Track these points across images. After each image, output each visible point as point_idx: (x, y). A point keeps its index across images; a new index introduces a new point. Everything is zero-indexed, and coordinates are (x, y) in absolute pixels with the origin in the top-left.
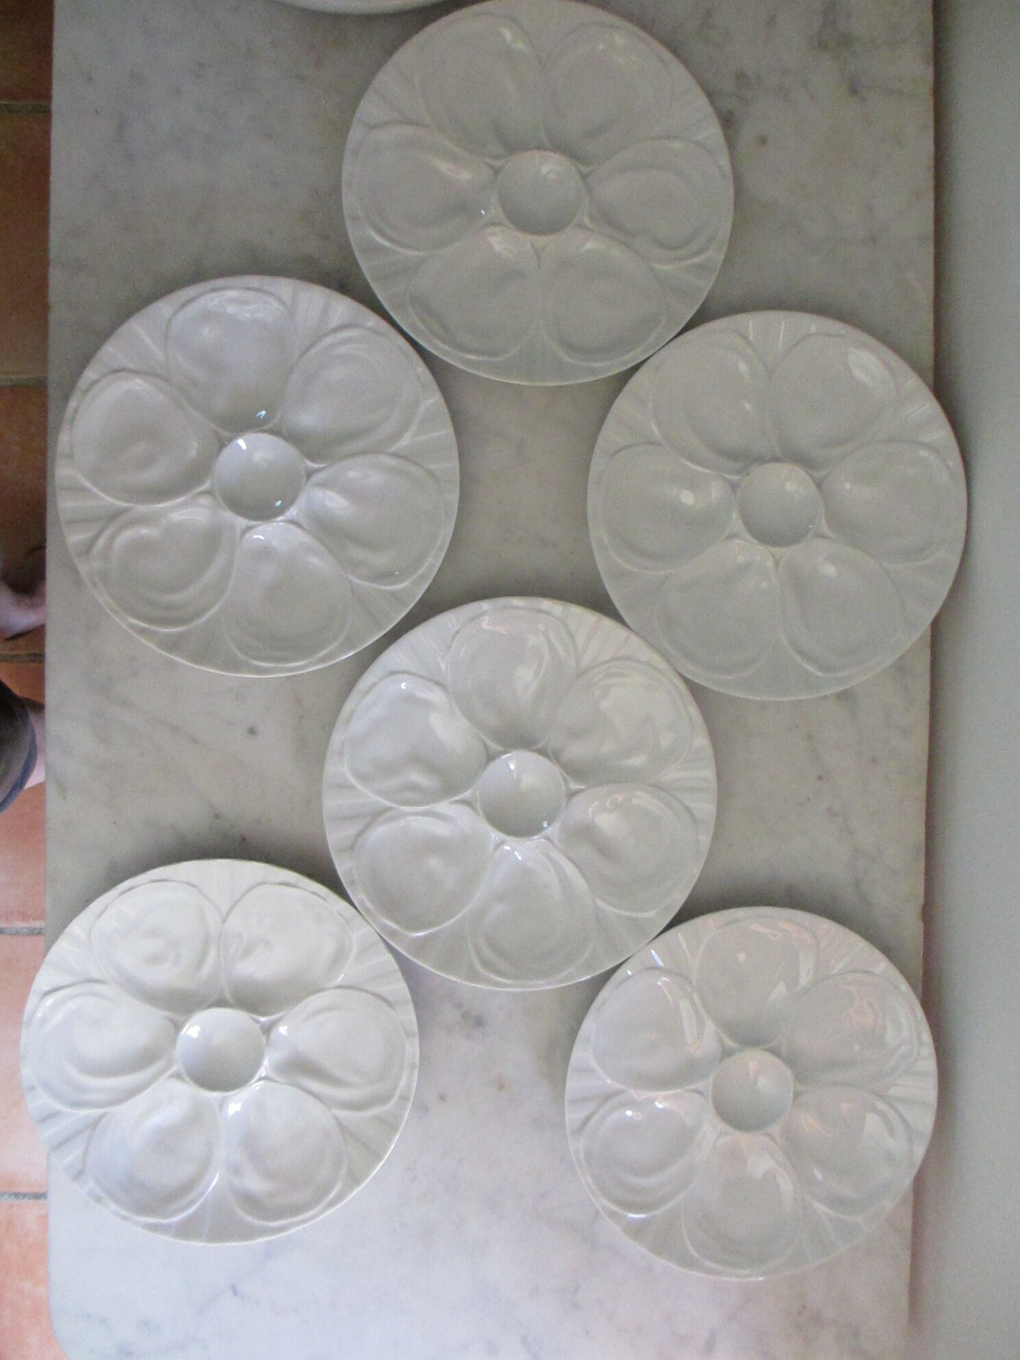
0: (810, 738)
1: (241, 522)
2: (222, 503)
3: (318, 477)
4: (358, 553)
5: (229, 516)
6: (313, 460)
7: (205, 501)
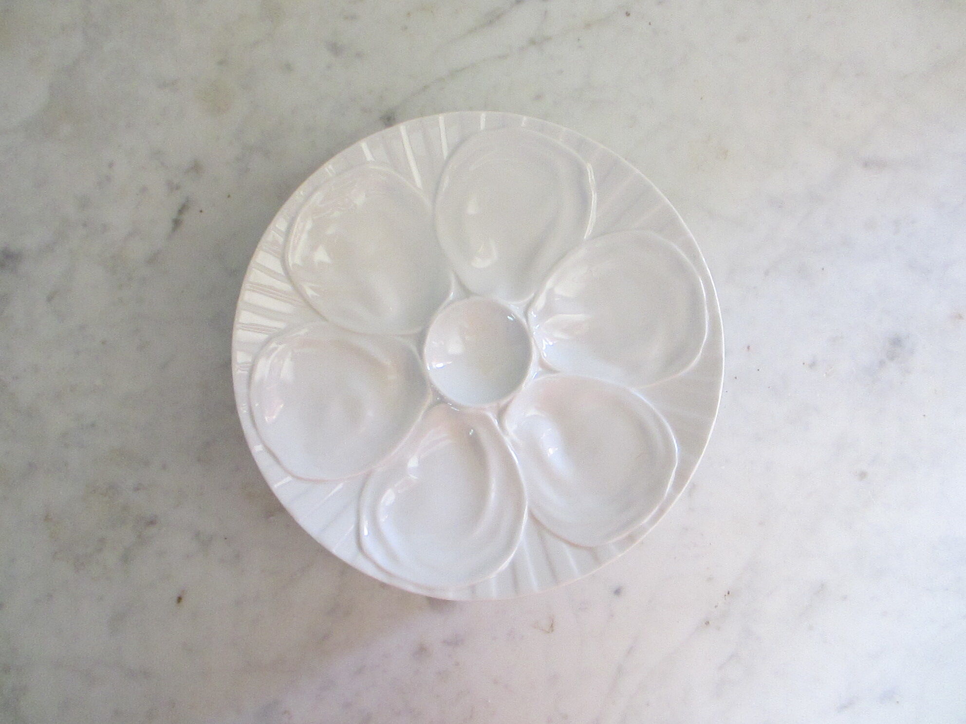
0: (588, 26)
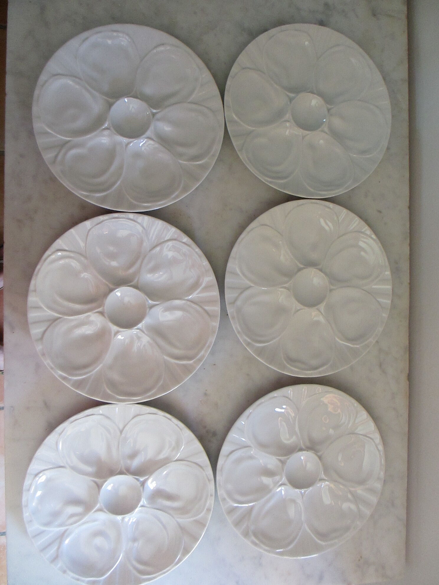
1: (125, 140)
2: (115, 132)
3: (158, 116)
4: (180, 149)
5: (120, 139)
6: (155, 109)
7: (106, 132)
